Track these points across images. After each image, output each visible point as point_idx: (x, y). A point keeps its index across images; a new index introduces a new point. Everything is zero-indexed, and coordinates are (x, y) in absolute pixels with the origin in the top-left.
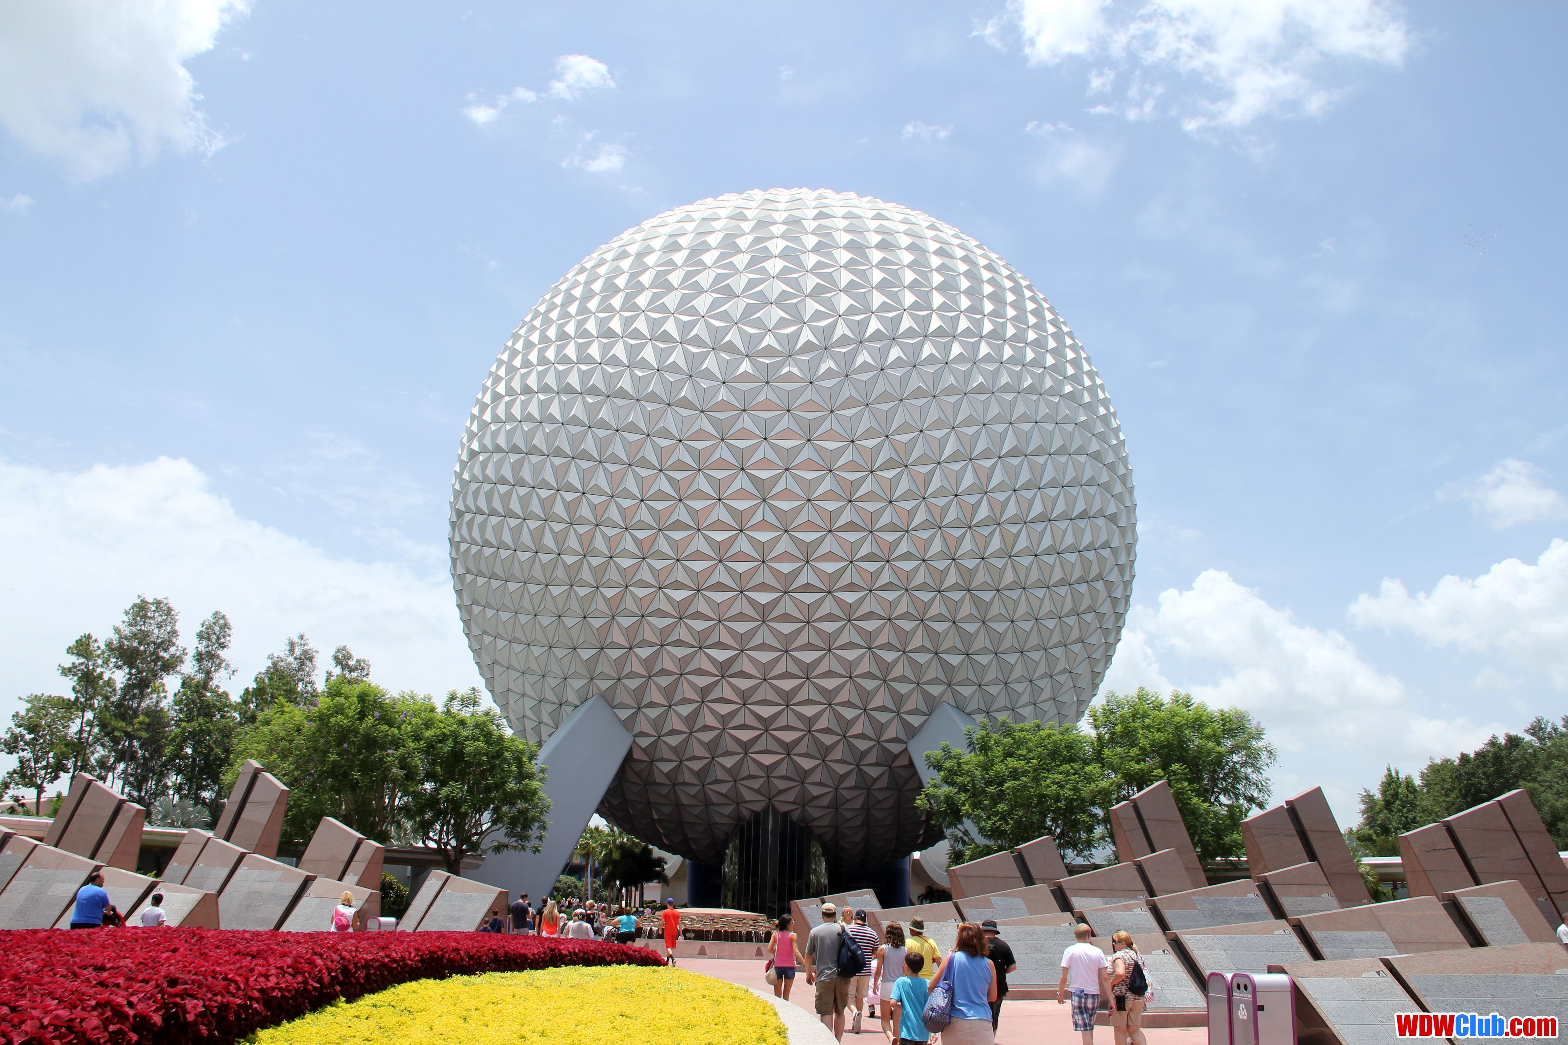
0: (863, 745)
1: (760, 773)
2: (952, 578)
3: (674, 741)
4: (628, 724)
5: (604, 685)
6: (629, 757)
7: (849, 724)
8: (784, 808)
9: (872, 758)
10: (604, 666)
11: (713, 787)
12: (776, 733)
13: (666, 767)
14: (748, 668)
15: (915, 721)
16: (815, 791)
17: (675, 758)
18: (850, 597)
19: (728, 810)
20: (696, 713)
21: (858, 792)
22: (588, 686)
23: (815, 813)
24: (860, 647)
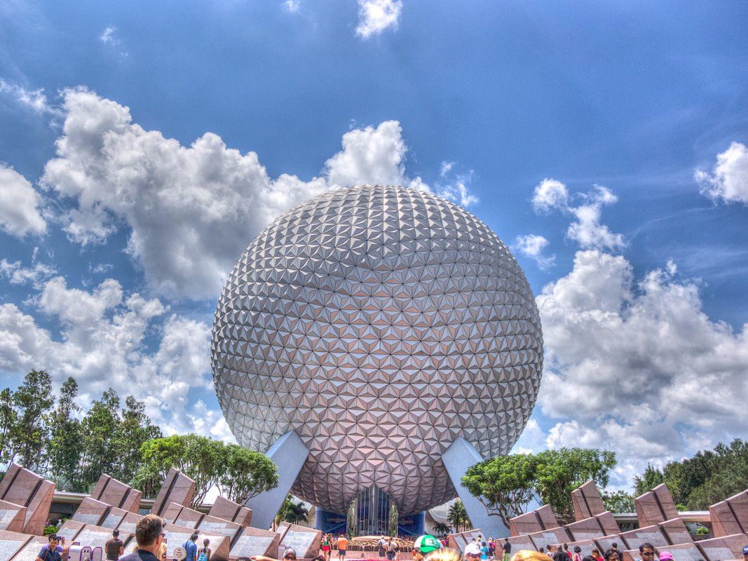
0: (421, 456)
1: (370, 469)
2: (467, 378)
3: (330, 453)
4: (307, 445)
5: (297, 425)
6: (307, 461)
7: (416, 446)
8: (380, 486)
9: (425, 462)
10: (297, 416)
11: (348, 475)
12: (381, 451)
13: (325, 466)
14: (369, 419)
15: (446, 445)
16: (397, 478)
17: (329, 461)
18: (420, 386)
19: (353, 487)
20: (342, 440)
21: (416, 479)
22: (288, 426)
23: (395, 488)
24: (422, 410)
